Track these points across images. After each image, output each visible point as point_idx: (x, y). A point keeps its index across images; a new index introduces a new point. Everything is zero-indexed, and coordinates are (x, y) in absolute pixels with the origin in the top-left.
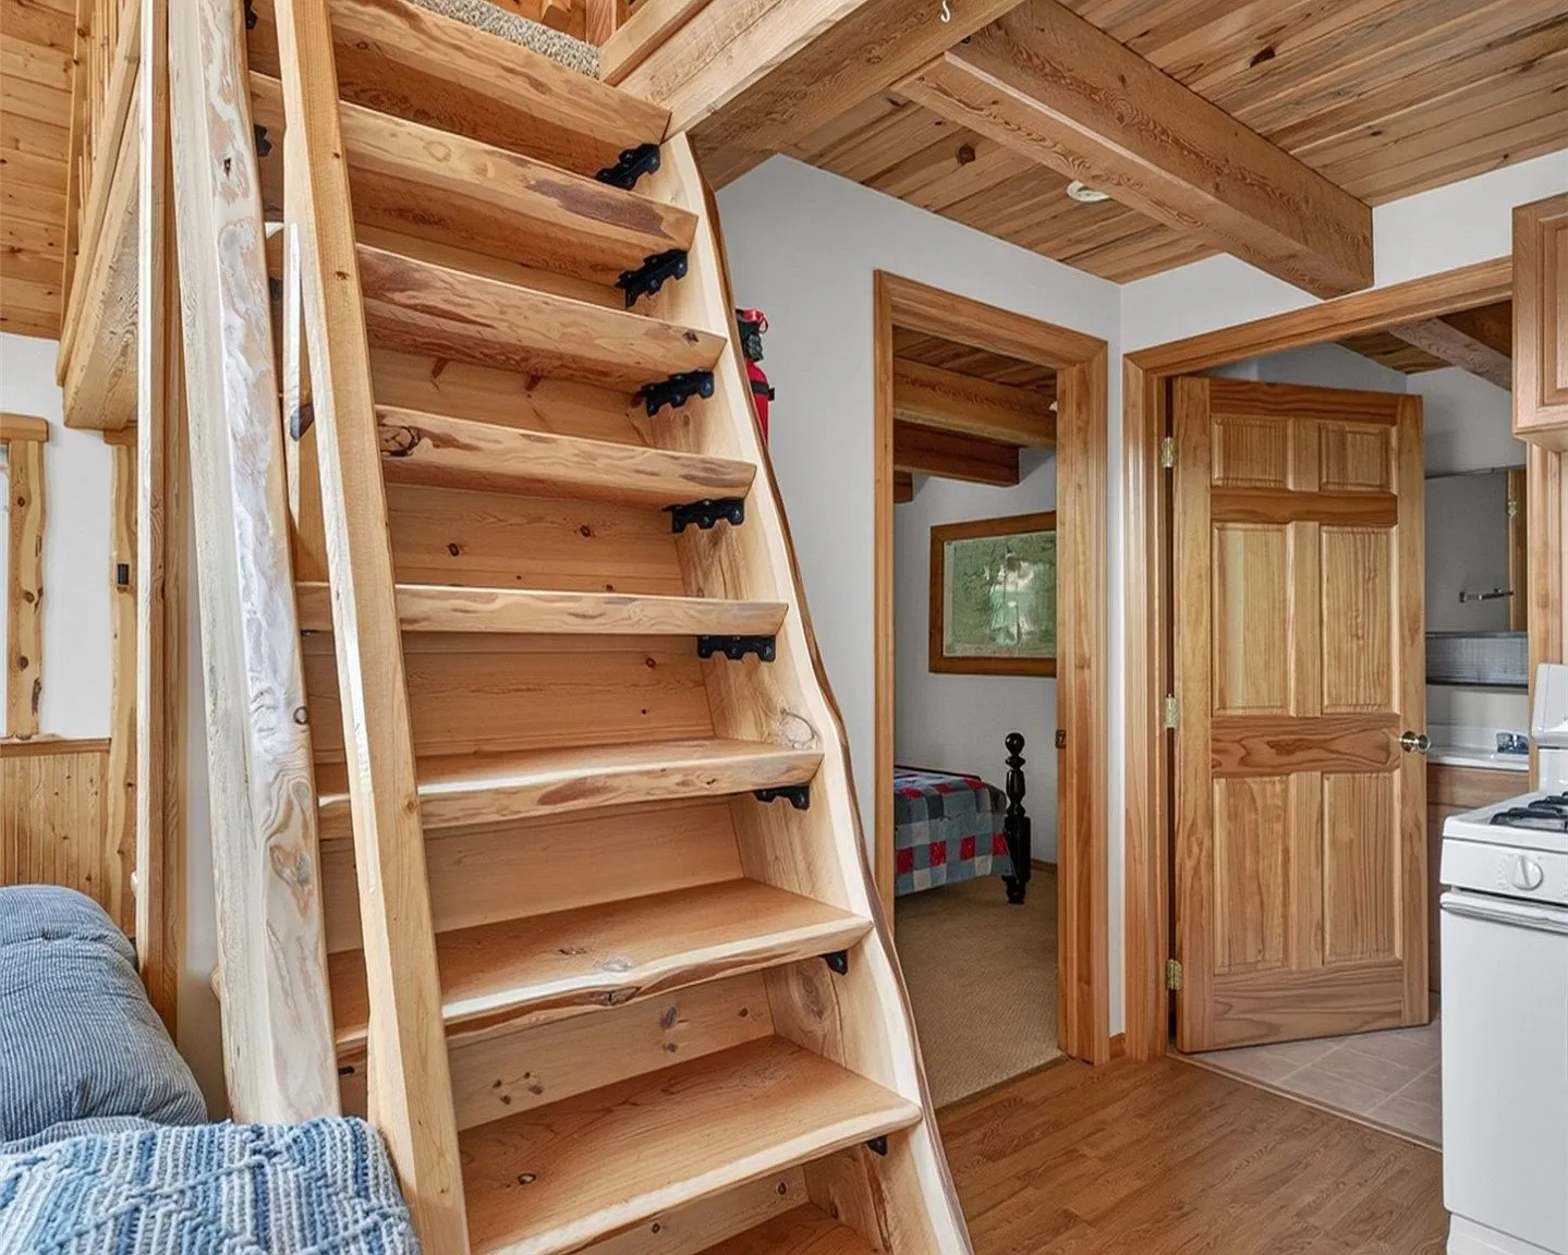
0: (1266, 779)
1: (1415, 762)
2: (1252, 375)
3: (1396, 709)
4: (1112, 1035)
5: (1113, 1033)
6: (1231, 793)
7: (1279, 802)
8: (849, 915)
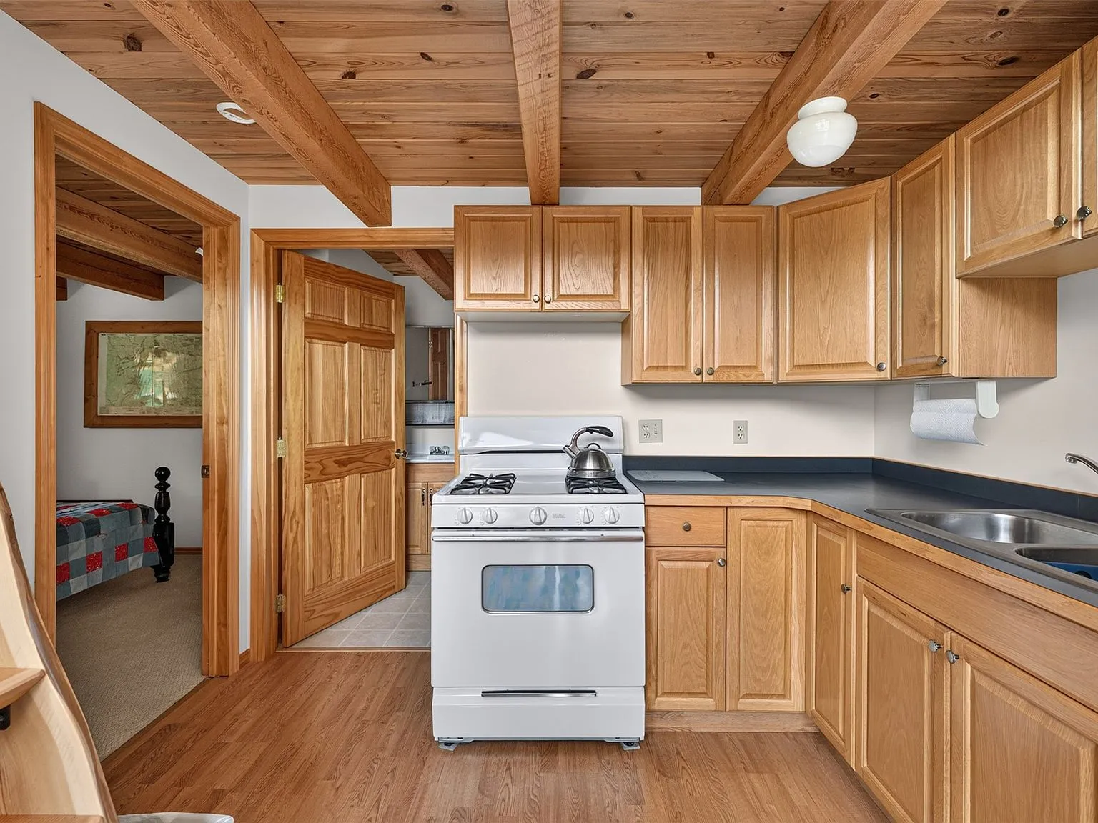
0: (334, 481)
1: (400, 464)
2: (325, 258)
3: (393, 439)
4: (240, 653)
5: (242, 651)
6: (314, 492)
7: (339, 492)
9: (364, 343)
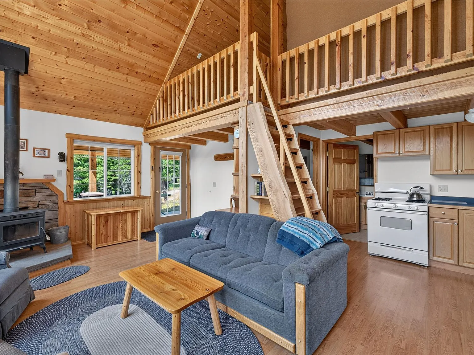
0: (339, 198)
1: (358, 196)
3: (355, 189)
6: (335, 201)
7: (341, 202)
8: (318, 208)
9: (347, 163)
